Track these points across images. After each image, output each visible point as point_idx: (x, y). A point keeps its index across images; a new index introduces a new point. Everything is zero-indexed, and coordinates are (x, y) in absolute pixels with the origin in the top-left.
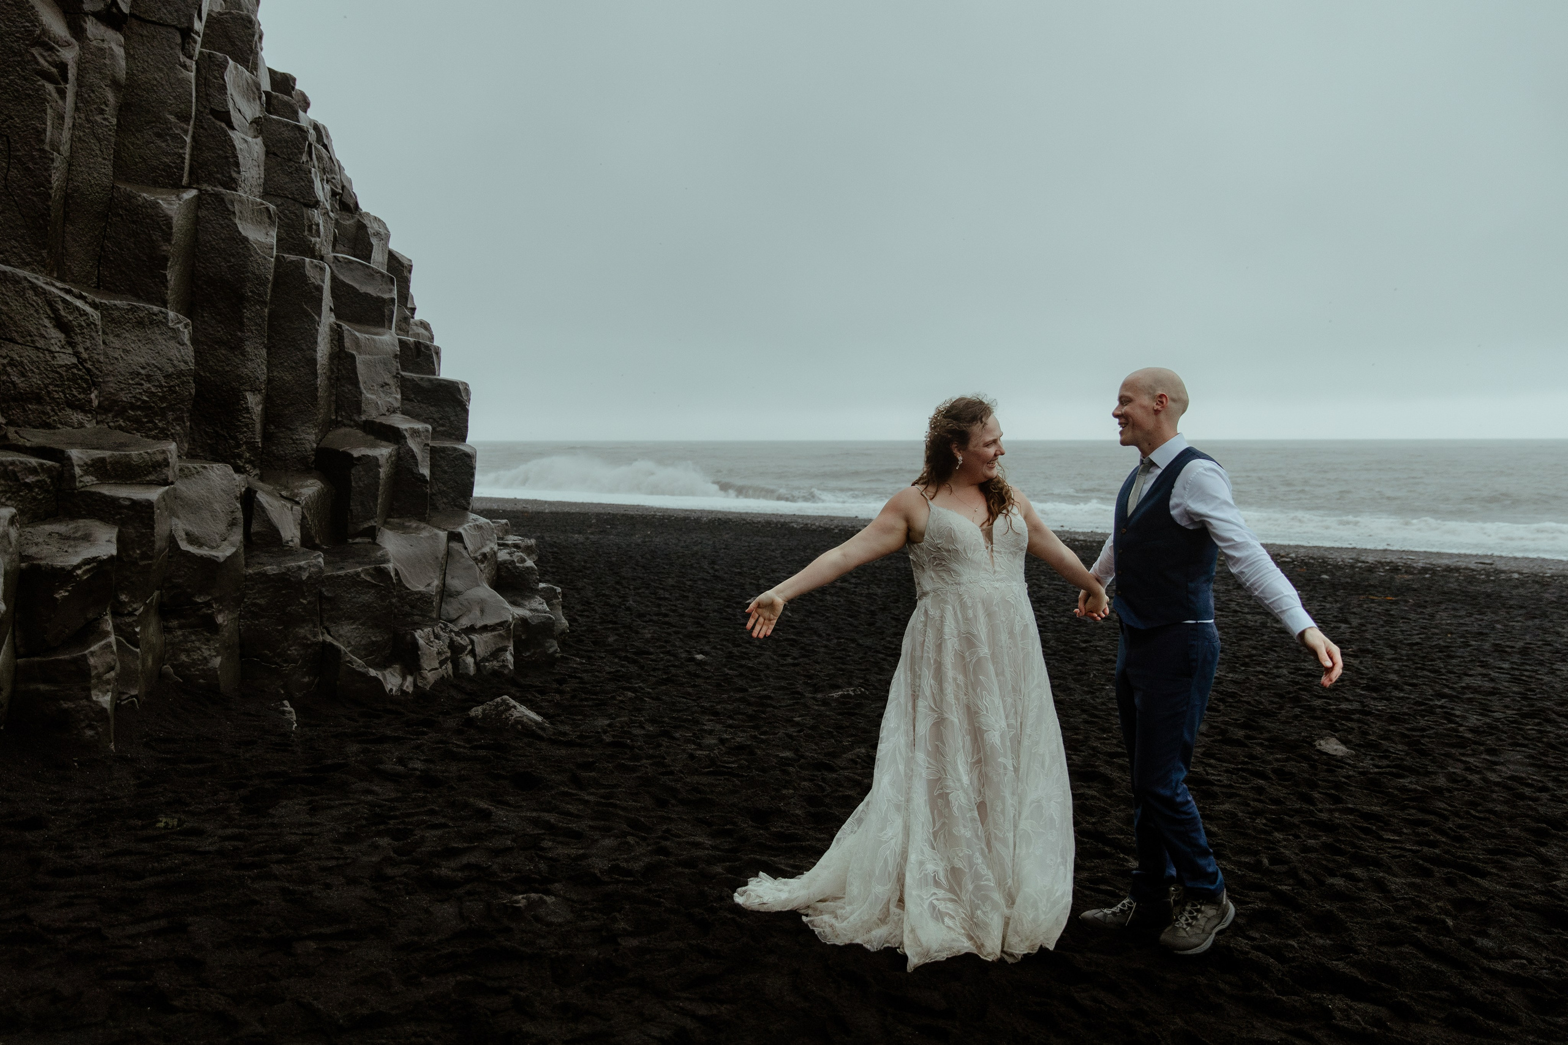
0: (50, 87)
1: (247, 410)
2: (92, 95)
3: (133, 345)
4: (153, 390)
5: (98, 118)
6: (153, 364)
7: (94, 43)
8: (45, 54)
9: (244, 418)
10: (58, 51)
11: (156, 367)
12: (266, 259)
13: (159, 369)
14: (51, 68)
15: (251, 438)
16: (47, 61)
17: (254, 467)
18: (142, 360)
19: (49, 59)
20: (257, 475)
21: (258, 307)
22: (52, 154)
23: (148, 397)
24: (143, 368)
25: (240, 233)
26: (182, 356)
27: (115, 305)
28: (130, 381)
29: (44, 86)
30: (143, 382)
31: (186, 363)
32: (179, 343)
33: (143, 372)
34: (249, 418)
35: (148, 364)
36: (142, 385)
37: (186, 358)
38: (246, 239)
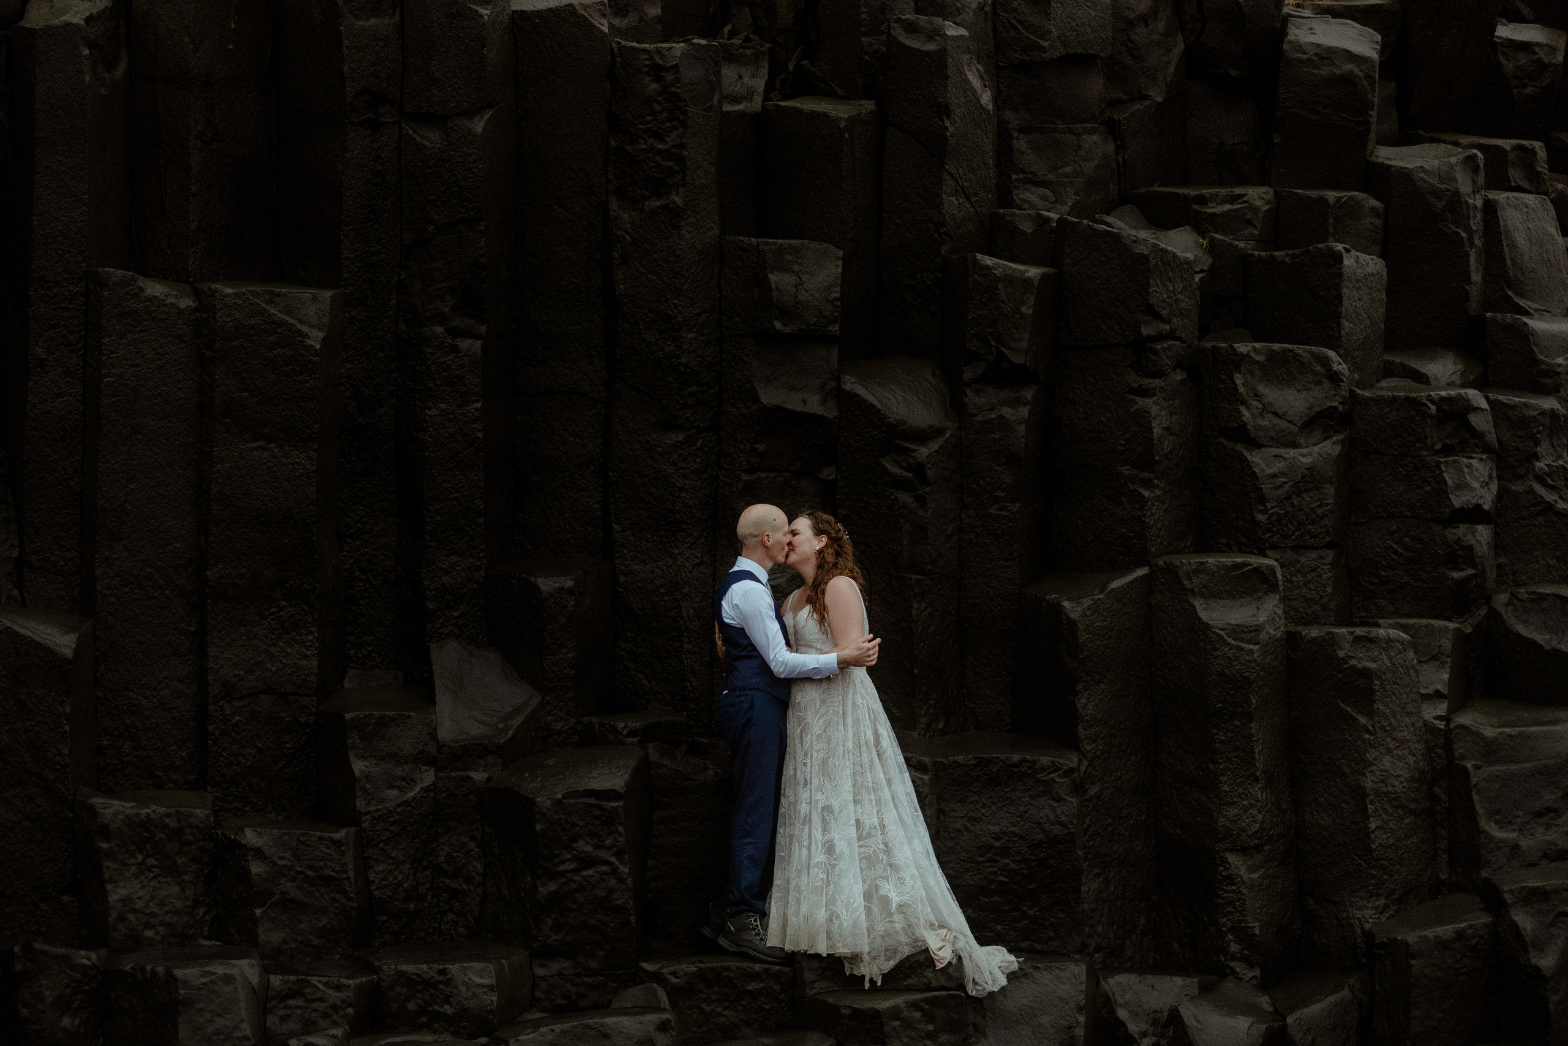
0: (905, 498)
1: (1231, 879)
2: (982, 482)
3: (984, 811)
4: (1013, 866)
5: (993, 511)
6: (1012, 832)
7: (979, 418)
8: (900, 459)
9: (1226, 891)
10: (913, 451)
11: (1016, 835)
12: (1241, 649)
13: (1021, 837)
14: (906, 474)
15: (1240, 922)
16: (901, 467)
17: (1251, 966)
18: (996, 829)
19: (904, 464)
20: (1255, 977)
21: (1237, 723)
22: (911, 580)
23: (1005, 876)
24: (997, 839)
25: (1199, 619)
26: (1057, 816)
27: (955, 762)
28: (980, 859)
29: (896, 498)
30: (997, 857)
31: (1063, 825)
32: (1054, 799)
33: (997, 844)
34: (1233, 891)
35: (1005, 833)
36: (997, 861)
37: (1063, 818)
38: (1207, 627)
